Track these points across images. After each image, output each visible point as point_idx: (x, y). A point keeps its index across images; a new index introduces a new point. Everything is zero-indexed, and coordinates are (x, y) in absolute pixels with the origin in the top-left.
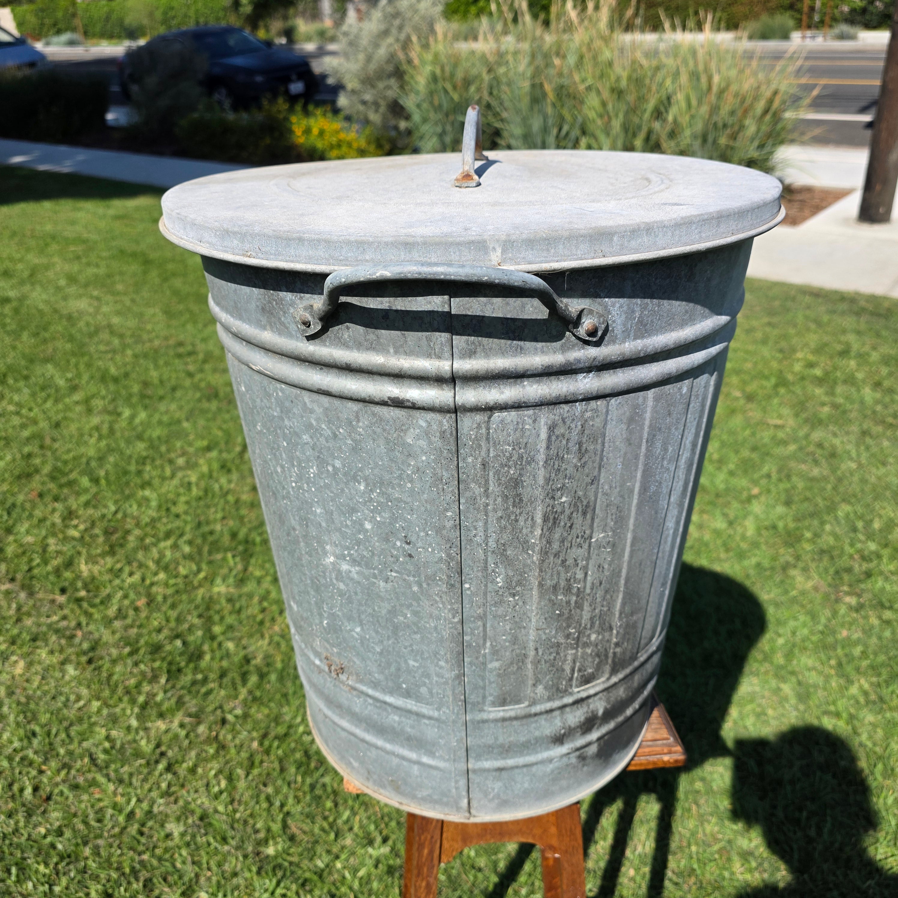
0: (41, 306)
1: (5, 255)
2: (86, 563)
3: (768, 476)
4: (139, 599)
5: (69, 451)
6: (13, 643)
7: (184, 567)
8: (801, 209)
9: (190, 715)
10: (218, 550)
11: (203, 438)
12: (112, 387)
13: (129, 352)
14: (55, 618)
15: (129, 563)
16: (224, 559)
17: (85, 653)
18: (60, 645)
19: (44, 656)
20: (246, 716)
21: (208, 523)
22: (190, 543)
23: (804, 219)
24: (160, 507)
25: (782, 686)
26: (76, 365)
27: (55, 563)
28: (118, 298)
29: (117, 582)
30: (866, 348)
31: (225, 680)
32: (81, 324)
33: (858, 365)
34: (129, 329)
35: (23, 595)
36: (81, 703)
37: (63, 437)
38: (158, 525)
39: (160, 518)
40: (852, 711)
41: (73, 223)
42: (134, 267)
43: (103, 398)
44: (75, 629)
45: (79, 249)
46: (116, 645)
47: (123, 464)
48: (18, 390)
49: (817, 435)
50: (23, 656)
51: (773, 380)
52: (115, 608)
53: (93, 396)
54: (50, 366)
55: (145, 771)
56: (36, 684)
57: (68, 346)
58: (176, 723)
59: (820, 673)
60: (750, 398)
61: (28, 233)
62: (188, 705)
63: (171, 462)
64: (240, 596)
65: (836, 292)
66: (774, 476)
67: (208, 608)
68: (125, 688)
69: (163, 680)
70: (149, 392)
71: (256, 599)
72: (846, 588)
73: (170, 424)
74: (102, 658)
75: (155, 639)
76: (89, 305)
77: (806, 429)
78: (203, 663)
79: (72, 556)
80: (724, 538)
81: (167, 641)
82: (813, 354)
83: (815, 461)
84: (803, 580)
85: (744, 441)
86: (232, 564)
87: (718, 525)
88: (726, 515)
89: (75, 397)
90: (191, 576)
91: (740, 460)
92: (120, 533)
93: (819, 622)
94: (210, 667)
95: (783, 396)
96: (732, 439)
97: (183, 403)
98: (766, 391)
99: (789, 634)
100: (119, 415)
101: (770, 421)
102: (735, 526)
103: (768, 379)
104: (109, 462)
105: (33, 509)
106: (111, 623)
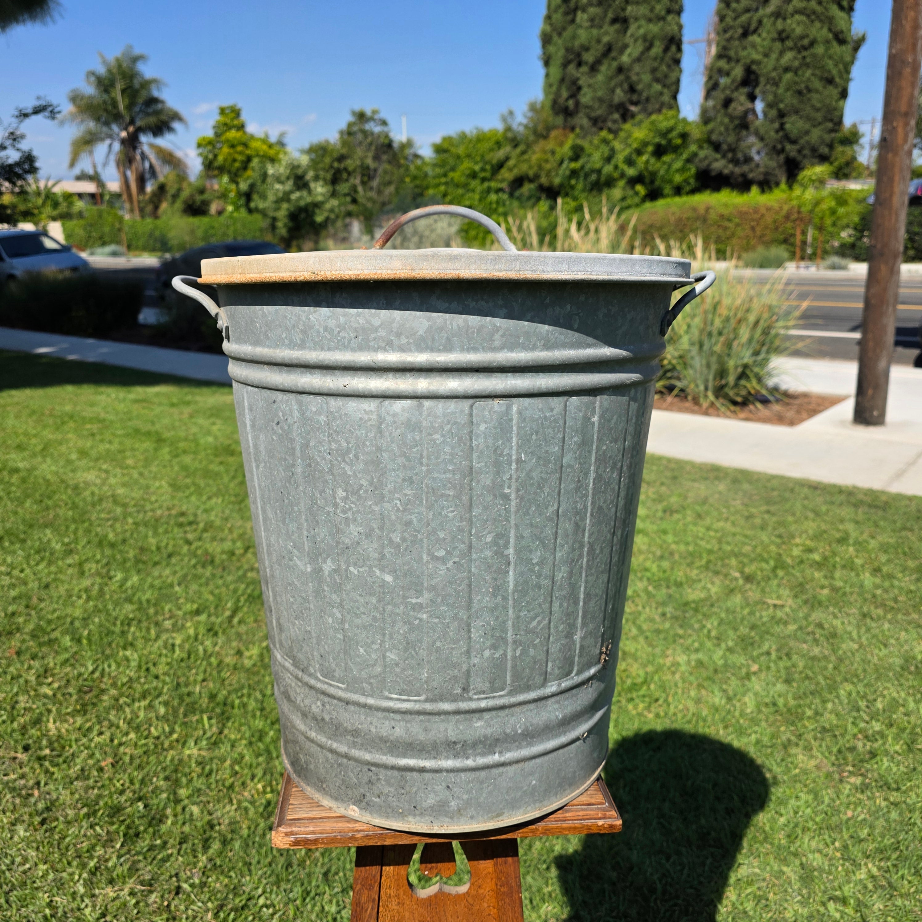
0: (49, 477)
1: (20, 431)
2: (55, 722)
3: (768, 653)
4: (105, 760)
5: (54, 611)
7: (156, 728)
8: (798, 412)
9: (142, 883)
10: (194, 712)
11: (193, 602)
12: (108, 552)
13: (130, 520)
14: (12, 777)
15: (100, 722)
16: (200, 721)
17: (38, 813)
18: (13, 803)
20: (203, 884)
21: (187, 685)
22: (166, 704)
23: (801, 420)
24: (140, 667)
25: (785, 869)
26: (75, 532)
27: (22, 720)
28: (125, 471)
29: (84, 740)
30: (865, 536)
31: (184, 846)
32: (87, 493)
33: (857, 551)
34: (133, 499)
36: (27, 866)
37: (51, 598)
38: (135, 685)
39: (139, 677)
41: (92, 405)
42: (148, 445)
43: (98, 562)
44: (32, 788)
45: (95, 427)
46: (73, 806)
47: (107, 624)
48: (14, 552)
49: (817, 615)
51: (772, 563)
52: (78, 767)
53: (87, 560)
54: (48, 531)
57: (70, 513)
58: (126, 891)
59: (826, 856)
60: (749, 579)
61: (47, 412)
62: (140, 872)
63: (157, 624)
64: (211, 759)
65: (834, 486)
66: (774, 656)
67: (176, 771)
68: (76, 851)
69: (118, 846)
70: (145, 558)
71: (228, 762)
72: (850, 768)
73: (160, 589)
74: (57, 819)
75: (116, 802)
76: (97, 477)
77: (806, 610)
78: (164, 828)
79: (41, 714)
80: (723, 714)
81: (128, 803)
82: (812, 540)
83: (816, 641)
84: (805, 758)
85: (743, 619)
86: (207, 726)
87: (717, 700)
88: (724, 691)
89: (69, 561)
90: (162, 738)
91: (739, 637)
92: (94, 693)
93: (823, 802)
94: (170, 832)
95: (782, 578)
96: (731, 617)
97: (177, 568)
98: (765, 573)
99: (792, 814)
100: (110, 578)
101: (770, 601)
102: (735, 702)
103: (767, 562)
104: (93, 622)
105: (8, 666)
106: (72, 783)
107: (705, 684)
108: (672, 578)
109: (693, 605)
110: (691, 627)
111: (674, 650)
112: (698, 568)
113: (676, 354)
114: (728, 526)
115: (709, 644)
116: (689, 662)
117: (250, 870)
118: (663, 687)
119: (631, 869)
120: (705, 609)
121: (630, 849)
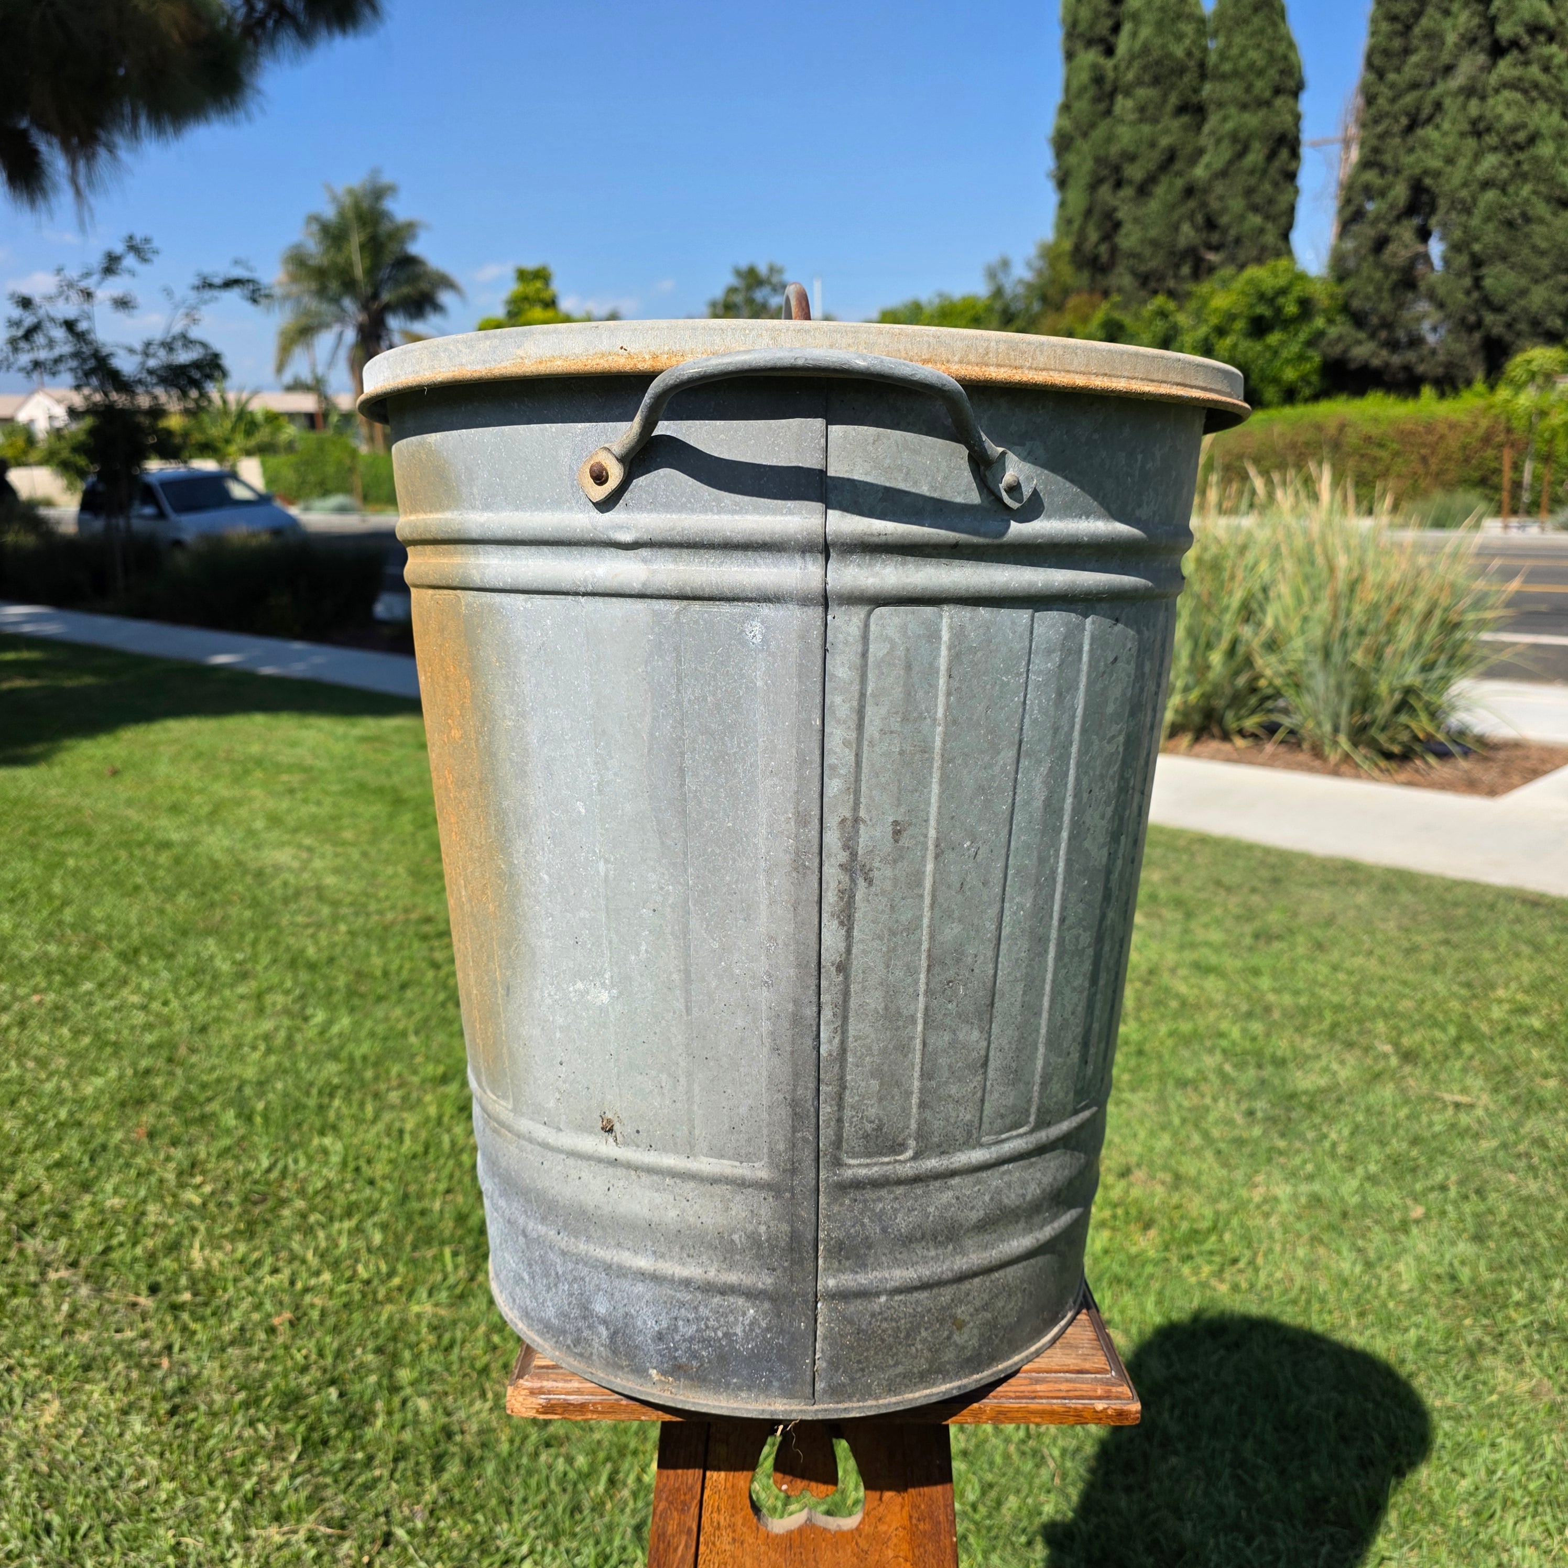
0: (218, 855)
1: (178, 783)
2: (202, 1248)
3: (1443, 1188)
4: (279, 1314)
5: (213, 1069)
6: (50, 1370)
7: (366, 1266)
8: (1504, 773)
9: (329, 1523)
10: (429, 1243)
11: (438, 1062)
12: (304, 976)
13: (343, 928)
14: (129, 1334)
15: (274, 1252)
16: (439, 1258)
17: (167, 1397)
18: (127, 1377)
19: (96, 1396)
20: (430, 1532)
21: (420, 1197)
22: (384, 1227)
23: (1511, 787)
24: (344, 1164)
26: (255, 943)
27: (150, 1243)
28: (340, 850)
29: (248, 1281)
31: (402, 1465)
32: (277, 883)
34: (349, 893)
35: (84, 1290)
36: (144, 1482)
37: (209, 1048)
38: (336, 1194)
39: (343, 1181)
41: (293, 744)
42: (378, 808)
43: (287, 992)
44: (159, 1355)
45: (295, 779)
46: (224, 1388)
47: (297, 1094)
48: (155, 974)
49: (1535, 1125)
50: (60, 1394)
51: (1452, 1031)
52: (235, 1325)
53: (270, 989)
54: (211, 942)
56: (72, 1442)
57: (248, 914)
58: (302, 1535)
60: (1408, 1056)
61: (222, 754)
62: (327, 1505)
63: (376, 1096)
64: (454, 1323)
66: (1453, 1193)
67: (395, 1338)
68: (224, 1462)
69: (293, 1457)
70: (363, 989)
71: (482, 1329)
73: (385, 1039)
74: (195, 1408)
75: (293, 1384)
76: (295, 857)
77: (1514, 1113)
78: (369, 1433)
79: (181, 1235)
80: (1358, 1290)
81: (313, 1389)
82: (1526, 992)
83: (1532, 1168)
84: (1510, 1377)
85: (1396, 1126)
86: (450, 1267)
87: (1346, 1266)
88: (1360, 1250)
89: (242, 990)
90: (375, 1282)
91: (1388, 1157)
92: (270, 1203)
93: (1542, 1456)
94: (379, 1440)
95: (1471, 1058)
96: (1374, 1121)
97: (416, 1006)
98: (1439, 1047)
99: (1483, 1472)
100: (306, 1019)
101: (1448, 1097)
102: (1379, 1270)
103: (1444, 1029)
104: (274, 1090)
105: (134, 1154)
106: (223, 1350)
107: (1325, 1237)
108: (1268, 1051)
109: (1304, 1099)
110: (1301, 1136)
111: (1269, 1175)
112: (1314, 1035)
113: (1282, 669)
114: (1373, 965)
115: (1333, 1168)
116: (1295, 1197)
117: (509, 1513)
118: (1247, 1240)
119: (1181, 1553)
120: (1327, 1106)
121: (1181, 1519)
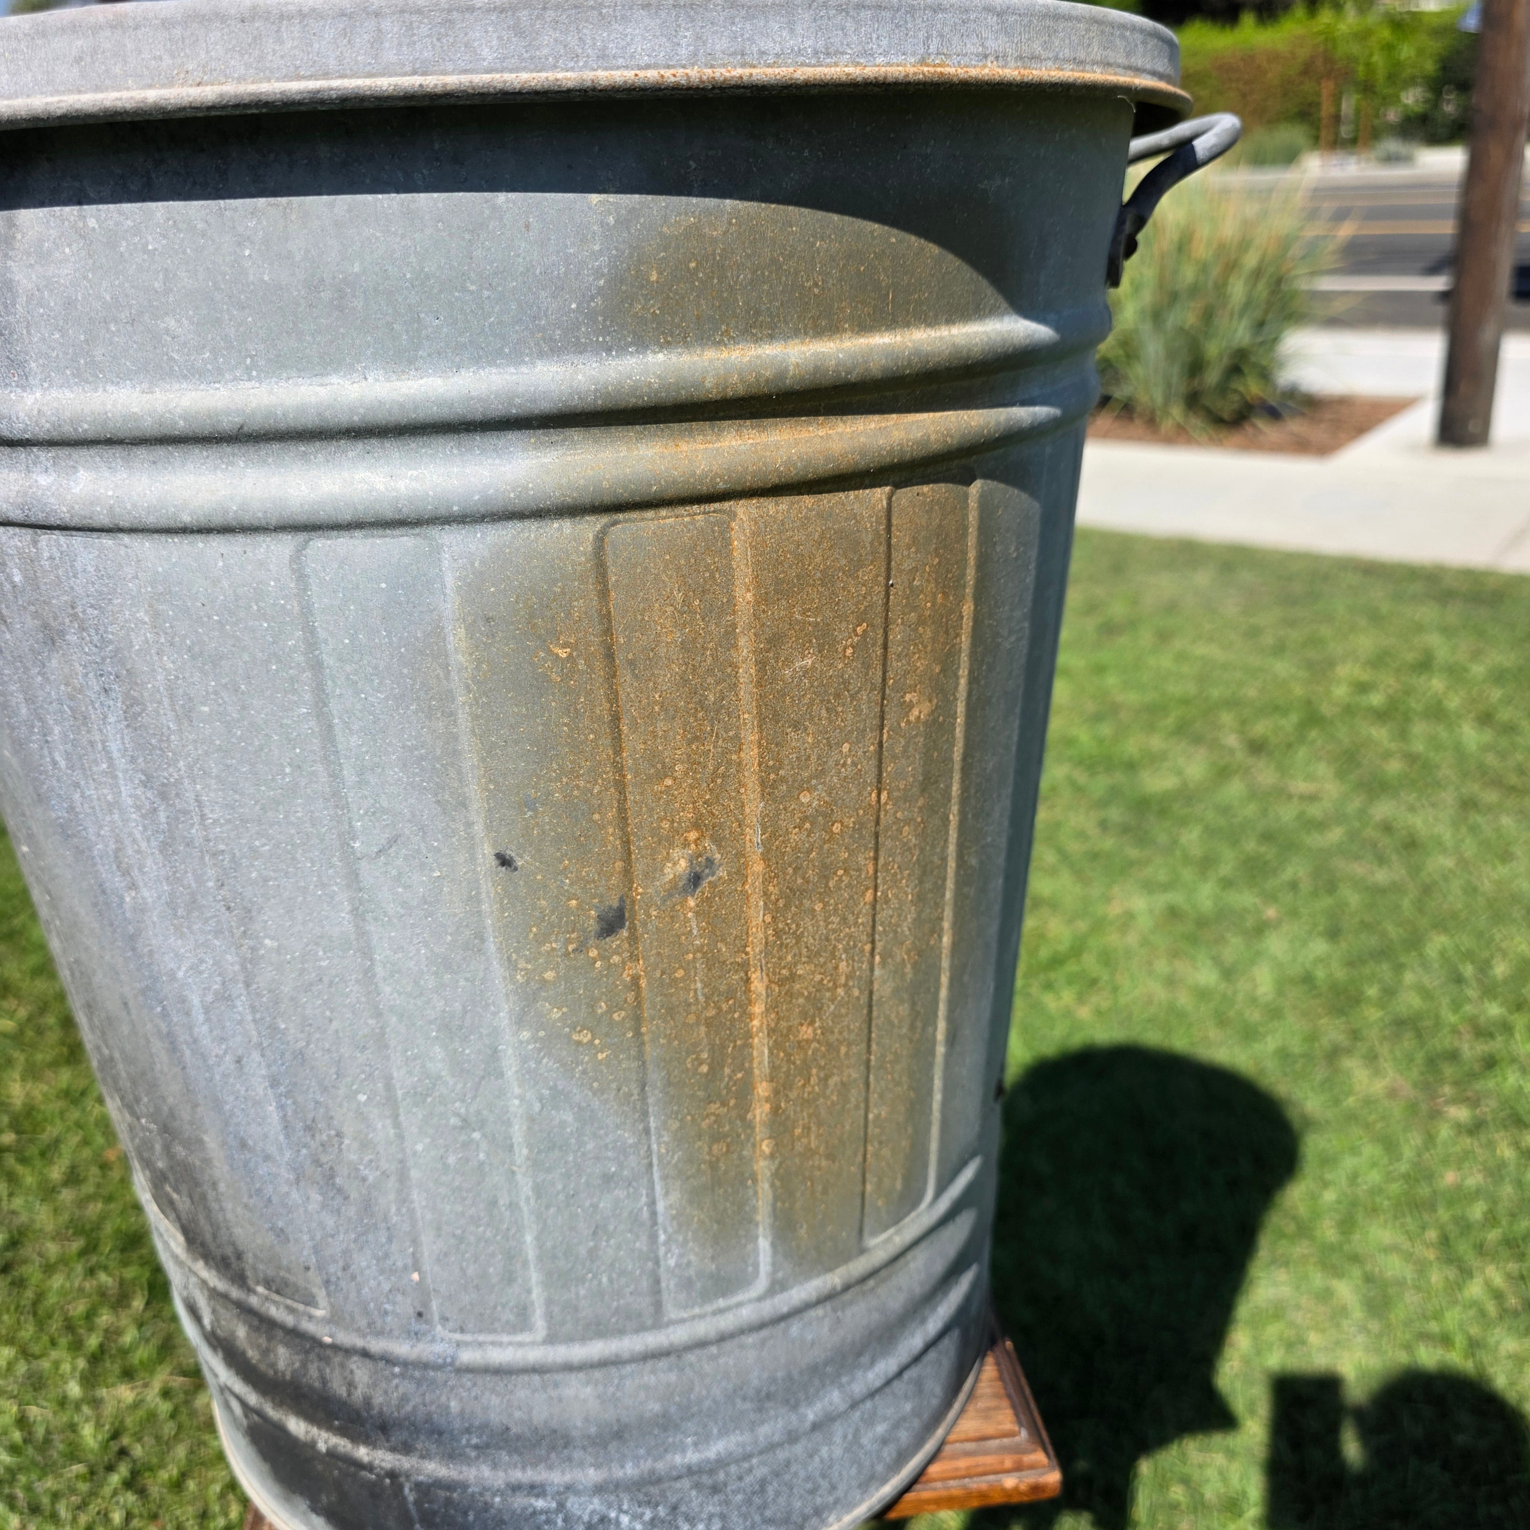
2: (22, 1080)
3: (1294, 886)
4: (110, 1148)
8: (1331, 432)
9: (184, 1372)
23: (1339, 446)
25: (1335, 1284)
29: (75, 1114)
30: (1461, 657)
33: (1448, 685)
40: (1475, 1330)
46: (57, 1236)
49: (1383, 809)
51: (1296, 717)
52: (65, 1164)
55: (84, 1487)
58: (155, 1388)
59: (1408, 1257)
60: (1257, 747)
62: (181, 1352)
65: (1401, 566)
68: (65, 1318)
69: (140, 1304)
72: (1447, 1090)
74: (29, 1262)
75: (134, 1224)
77: (1359, 800)
80: (1215, 1001)
82: (1364, 668)
83: (1378, 856)
84: (1366, 1076)
85: (1245, 824)
87: (1202, 977)
88: (1216, 958)
91: (1241, 858)
93: (1400, 1157)
95: (1316, 743)
96: (1224, 820)
98: (1283, 736)
99: (1345, 1184)
101: (1295, 788)
103: (1286, 715)
106: (55, 1193)
107: (1181, 948)
108: (1116, 755)
109: (1156, 804)
110: (1153, 843)
111: (1124, 887)
112: (1161, 732)
114: (1213, 651)
115: (1187, 874)
116: (1151, 910)
118: (1105, 958)
119: (1059, 1299)
